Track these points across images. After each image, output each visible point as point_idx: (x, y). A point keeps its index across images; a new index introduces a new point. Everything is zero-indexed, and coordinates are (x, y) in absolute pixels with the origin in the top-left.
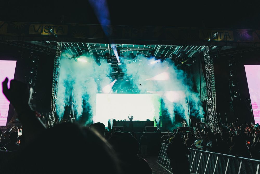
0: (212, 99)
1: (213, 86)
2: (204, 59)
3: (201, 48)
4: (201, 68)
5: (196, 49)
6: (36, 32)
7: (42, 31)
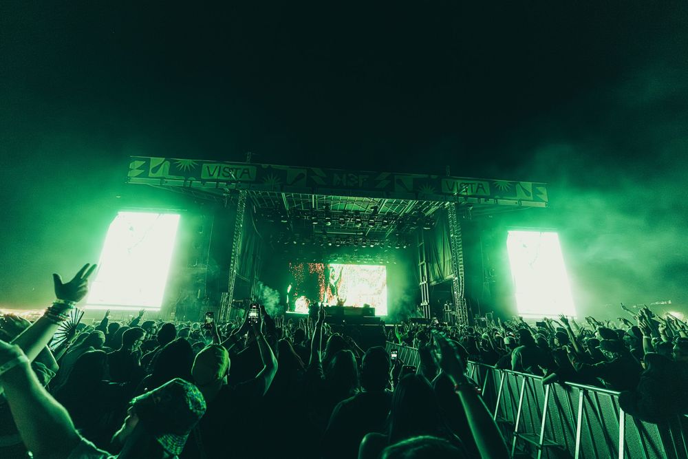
0: (459, 278)
1: (461, 261)
2: (448, 220)
3: (445, 203)
4: (445, 232)
5: (437, 205)
6: (210, 175)
7: (219, 175)
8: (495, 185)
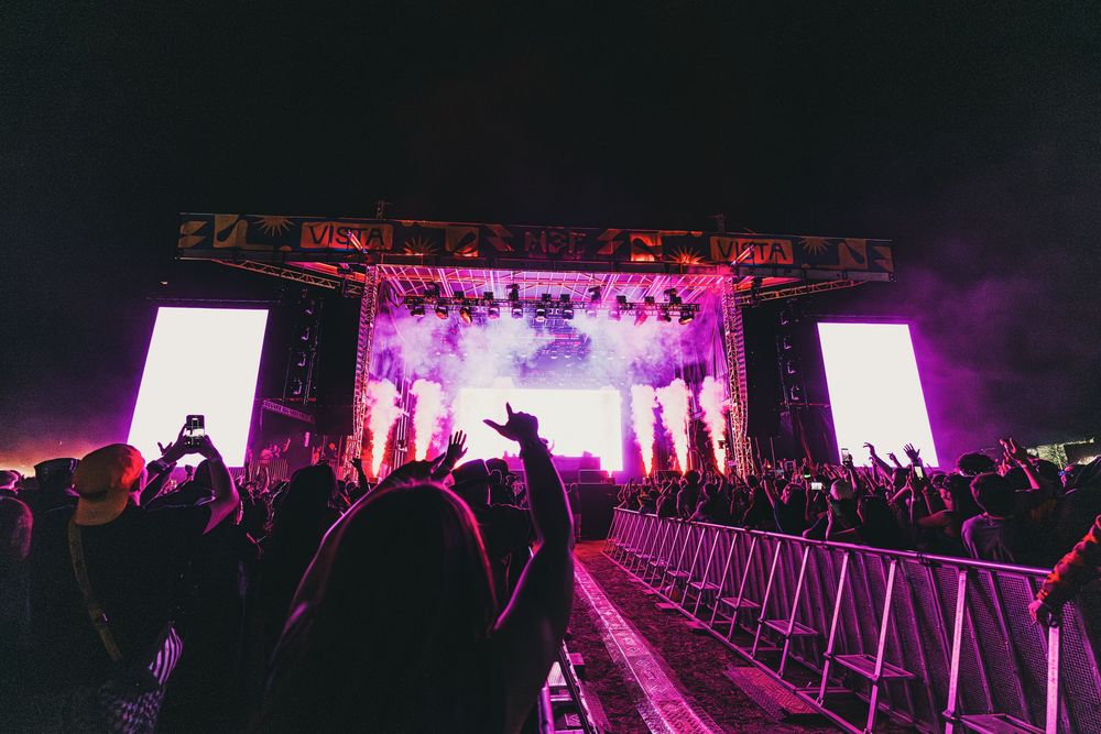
0: (739, 404)
1: (742, 375)
3: (715, 280)
6: (316, 242)
7: (330, 241)
8: (802, 245)
